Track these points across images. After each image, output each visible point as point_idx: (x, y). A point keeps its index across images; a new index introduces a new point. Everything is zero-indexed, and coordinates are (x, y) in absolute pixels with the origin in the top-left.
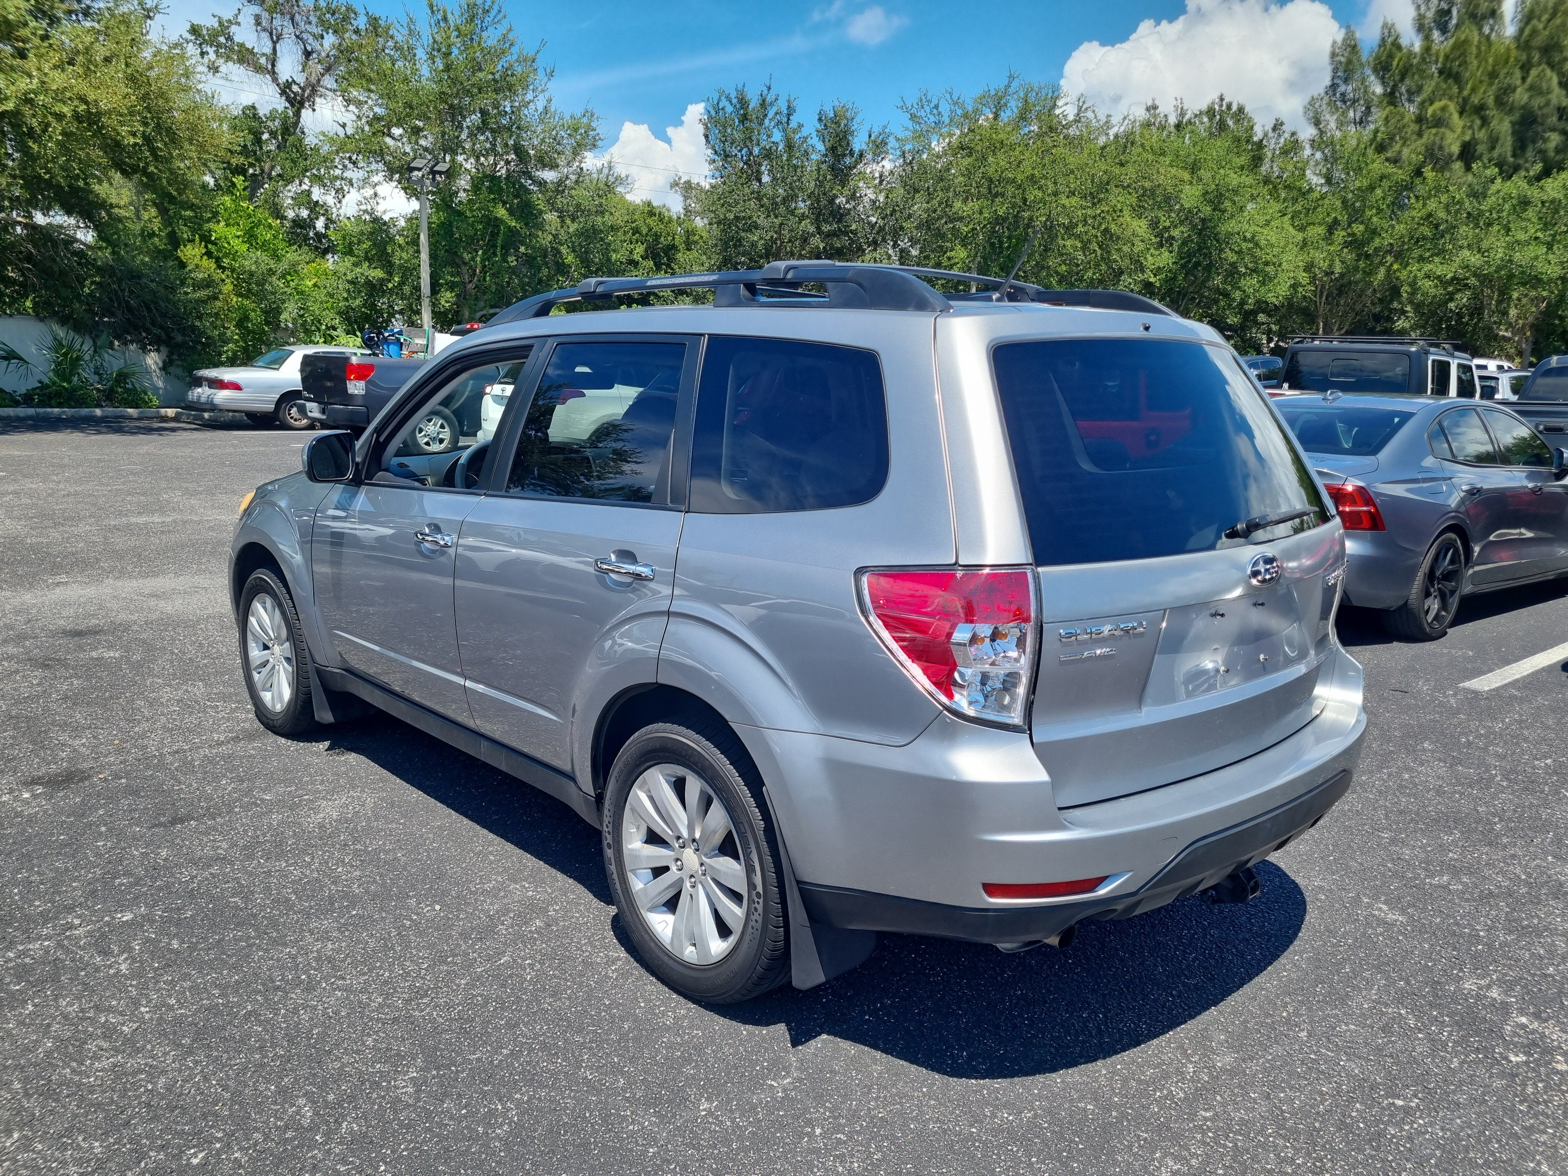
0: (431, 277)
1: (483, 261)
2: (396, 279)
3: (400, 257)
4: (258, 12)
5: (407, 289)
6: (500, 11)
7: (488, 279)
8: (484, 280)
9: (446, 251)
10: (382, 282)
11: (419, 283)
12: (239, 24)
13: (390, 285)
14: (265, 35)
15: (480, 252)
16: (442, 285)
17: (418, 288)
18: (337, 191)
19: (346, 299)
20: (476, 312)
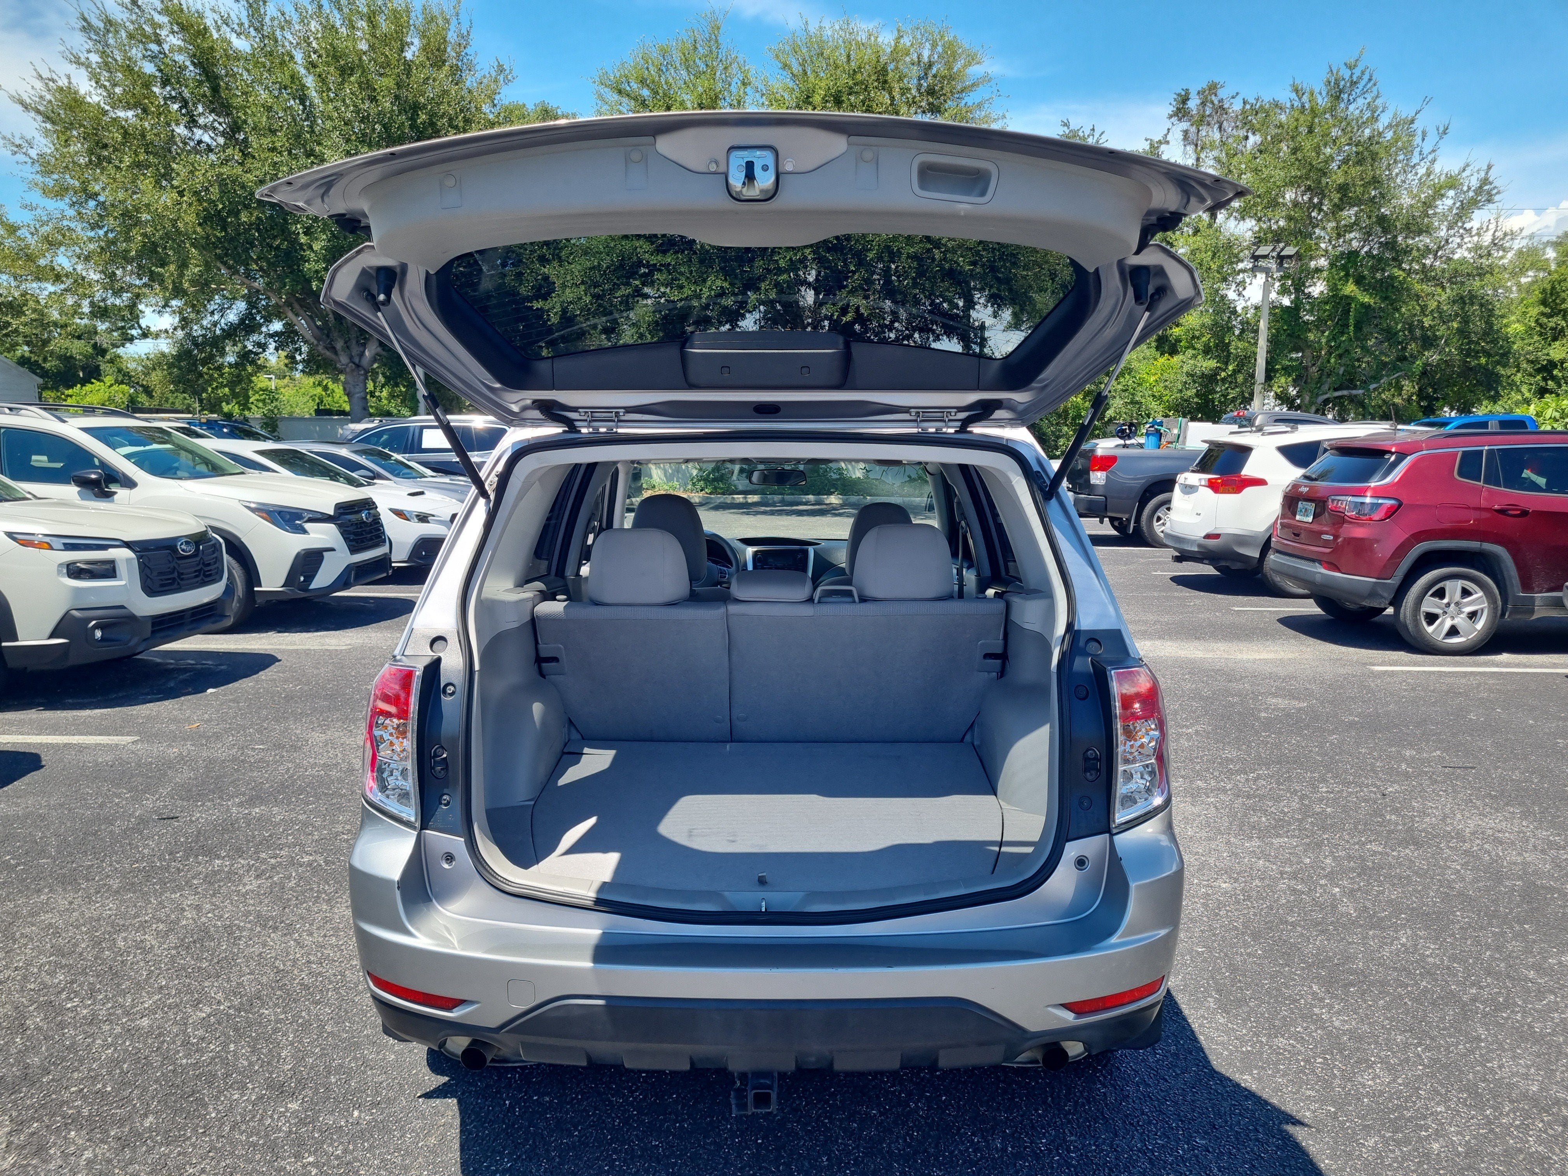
0: (1267, 363)
1: (1328, 341)
2: (1231, 368)
3: (1237, 347)
4: (1185, 128)
5: (1240, 378)
6: (1370, 80)
7: (1332, 360)
8: (1329, 361)
9: (1289, 335)
10: (1216, 372)
11: (1254, 371)
12: (1168, 143)
13: (1223, 374)
14: (1190, 149)
15: (1327, 333)
16: (1277, 370)
17: (1252, 376)
18: (1238, 285)
19: (1181, 391)
20: (1317, 395)
